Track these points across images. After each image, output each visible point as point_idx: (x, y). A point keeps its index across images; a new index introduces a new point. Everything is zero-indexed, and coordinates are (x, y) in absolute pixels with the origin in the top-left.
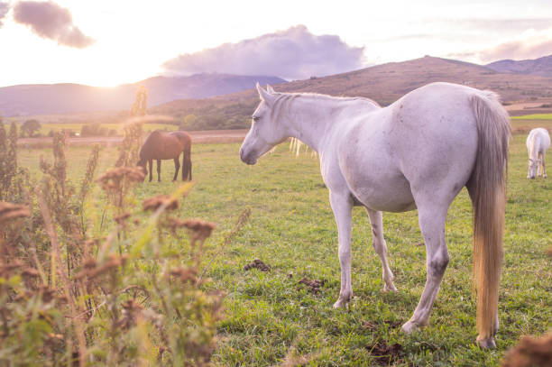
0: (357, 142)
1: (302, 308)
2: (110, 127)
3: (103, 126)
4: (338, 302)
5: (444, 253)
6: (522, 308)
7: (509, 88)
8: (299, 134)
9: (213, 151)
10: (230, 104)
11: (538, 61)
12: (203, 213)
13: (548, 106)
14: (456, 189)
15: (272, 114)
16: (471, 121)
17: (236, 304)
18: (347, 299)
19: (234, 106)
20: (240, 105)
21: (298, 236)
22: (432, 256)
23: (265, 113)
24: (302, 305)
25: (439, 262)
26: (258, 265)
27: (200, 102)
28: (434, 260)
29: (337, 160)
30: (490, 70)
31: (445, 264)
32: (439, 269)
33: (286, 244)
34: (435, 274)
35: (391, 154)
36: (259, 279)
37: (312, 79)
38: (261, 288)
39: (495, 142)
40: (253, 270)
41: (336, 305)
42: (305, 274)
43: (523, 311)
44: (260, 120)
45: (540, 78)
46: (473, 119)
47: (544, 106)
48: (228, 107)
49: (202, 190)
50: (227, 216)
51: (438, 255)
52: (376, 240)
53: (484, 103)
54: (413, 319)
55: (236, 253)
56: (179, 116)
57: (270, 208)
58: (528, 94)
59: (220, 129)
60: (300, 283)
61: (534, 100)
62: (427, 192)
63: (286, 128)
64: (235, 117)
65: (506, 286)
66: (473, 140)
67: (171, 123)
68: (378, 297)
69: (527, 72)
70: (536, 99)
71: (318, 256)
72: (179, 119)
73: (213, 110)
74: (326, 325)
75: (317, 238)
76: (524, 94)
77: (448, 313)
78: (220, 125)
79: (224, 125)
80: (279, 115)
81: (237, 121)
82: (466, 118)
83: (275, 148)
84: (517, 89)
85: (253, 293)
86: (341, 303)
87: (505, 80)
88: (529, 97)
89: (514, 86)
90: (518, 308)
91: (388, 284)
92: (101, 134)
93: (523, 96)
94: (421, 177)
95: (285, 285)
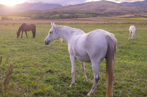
0: (77, 43)
1: (61, 87)
2: (10, 17)
3: (8, 17)
4: (71, 85)
5: (99, 76)
6: (120, 88)
7: (126, 10)
8: (63, 37)
9: (40, 27)
10: (46, 12)
11: (134, 3)
12: (36, 51)
13: (136, 16)
14: (102, 60)
15: (55, 31)
16: (106, 42)
17: (43, 85)
18: (73, 85)
19: (47, 12)
20: (49, 12)
21: (62, 60)
22: (95, 77)
23: (53, 31)
24: (61, 86)
25: (97, 78)
26: (50, 71)
27: (37, 11)
28: (96, 78)
29: (72, 47)
30: (121, 5)
31: (99, 79)
32: (97, 80)
33: (58, 63)
34: (96, 81)
35: (85, 48)
36: (50, 76)
37: (70, 5)
38: (50, 80)
39: (112, 48)
40: (48, 73)
41: (70, 86)
42: (63, 74)
43: (120, 89)
44: (51, 33)
45: (134, 8)
46: (107, 42)
47: (135, 16)
48: (45, 13)
49: (36, 41)
50: (43, 52)
51: (97, 76)
52: (82, 68)
53: (110, 37)
54: (90, 92)
55: (44, 66)
56: (31, 15)
57: (55, 49)
58: (131, 12)
59: (42, 19)
60: (61, 78)
61: (132, 14)
62: (94, 60)
63: (59, 35)
64: (47, 16)
65: (117, 80)
66: (106, 47)
67: (29, 17)
68: (82, 83)
69: (131, 6)
70: (133, 14)
71: (67, 67)
72: (31, 16)
73: (41, 13)
74: (67, 93)
75: (68, 61)
76: (130, 12)
77: (100, 89)
78: (43, 18)
79: (44, 18)
80: (57, 32)
81: (48, 17)
82: (105, 41)
83: (55, 41)
84: (128, 11)
85: (48, 81)
86: (71, 86)
87: (125, 8)
88: (131, 13)
89: (127, 10)
90: (119, 88)
91: (85, 79)
92: (8, 19)
93: (129, 13)
94: (92, 56)
95: (57, 78)
